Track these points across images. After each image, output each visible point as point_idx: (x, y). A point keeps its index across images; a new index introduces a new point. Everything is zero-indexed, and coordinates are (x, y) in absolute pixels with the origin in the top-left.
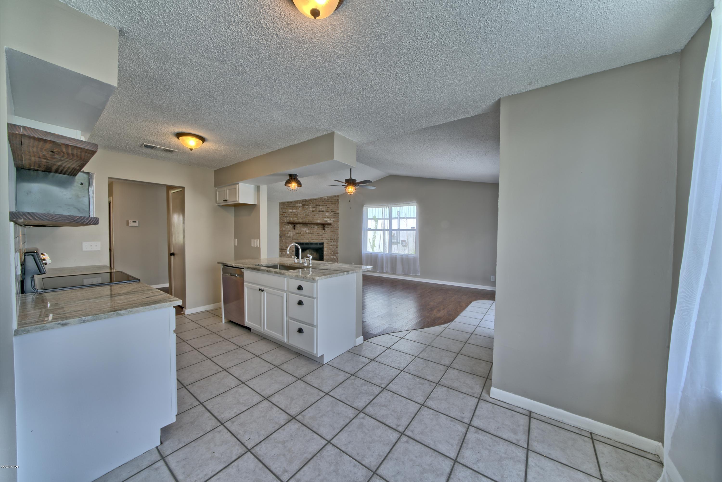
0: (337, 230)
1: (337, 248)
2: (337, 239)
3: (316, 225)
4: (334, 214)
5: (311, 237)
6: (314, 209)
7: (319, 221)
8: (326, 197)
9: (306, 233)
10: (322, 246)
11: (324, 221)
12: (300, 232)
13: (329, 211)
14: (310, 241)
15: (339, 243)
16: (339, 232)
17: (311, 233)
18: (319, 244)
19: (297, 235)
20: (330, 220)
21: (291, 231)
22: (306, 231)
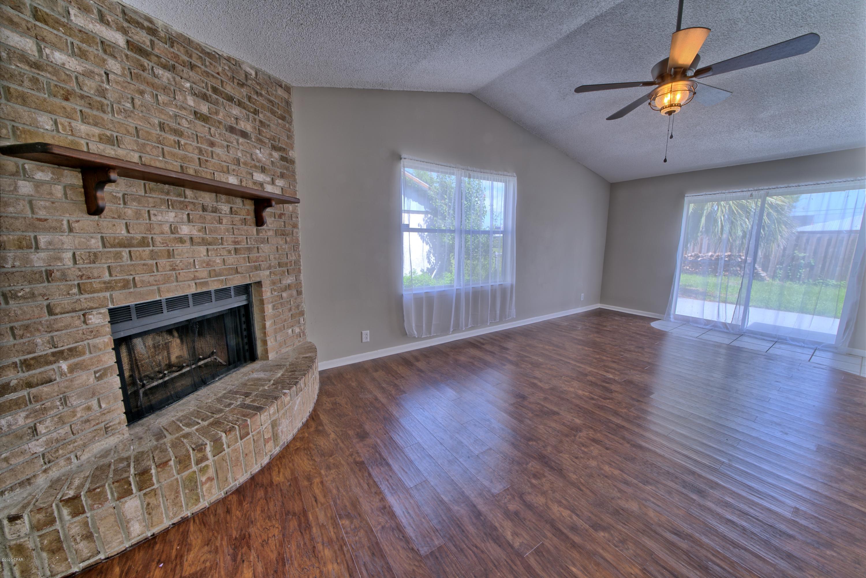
0: (295, 226)
1: (299, 293)
2: (297, 262)
3: (223, 197)
4: (283, 159)
5: (208, 264)
6: (204, 108)
7: (233, 180)
8: (252, 68)
9: (181, 241)
10: (244, 297)
11: (255, 183)
12: (139, 236)
13: (267, 141)
14: (206, 283)
15: (302, 277)
16: (301, 235)
17: (204, 242)
18: (232, 293)
19: (118, 256)
20: (273, 183)
21: (56, 229)
22: (173, 230)
